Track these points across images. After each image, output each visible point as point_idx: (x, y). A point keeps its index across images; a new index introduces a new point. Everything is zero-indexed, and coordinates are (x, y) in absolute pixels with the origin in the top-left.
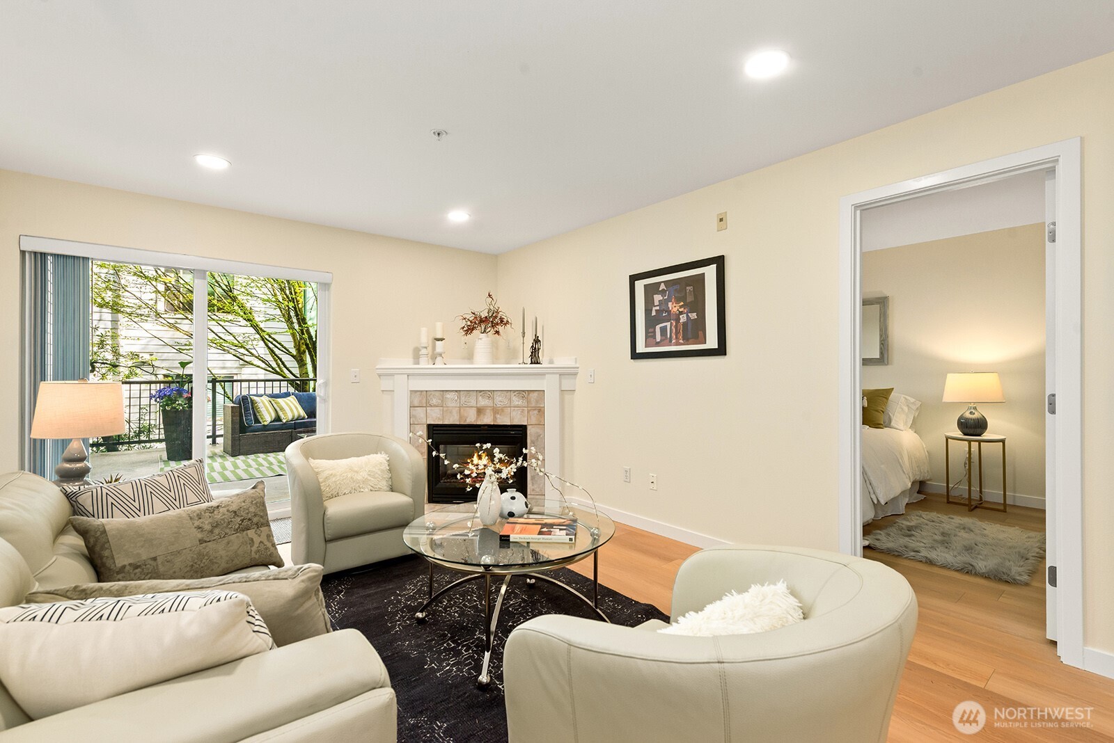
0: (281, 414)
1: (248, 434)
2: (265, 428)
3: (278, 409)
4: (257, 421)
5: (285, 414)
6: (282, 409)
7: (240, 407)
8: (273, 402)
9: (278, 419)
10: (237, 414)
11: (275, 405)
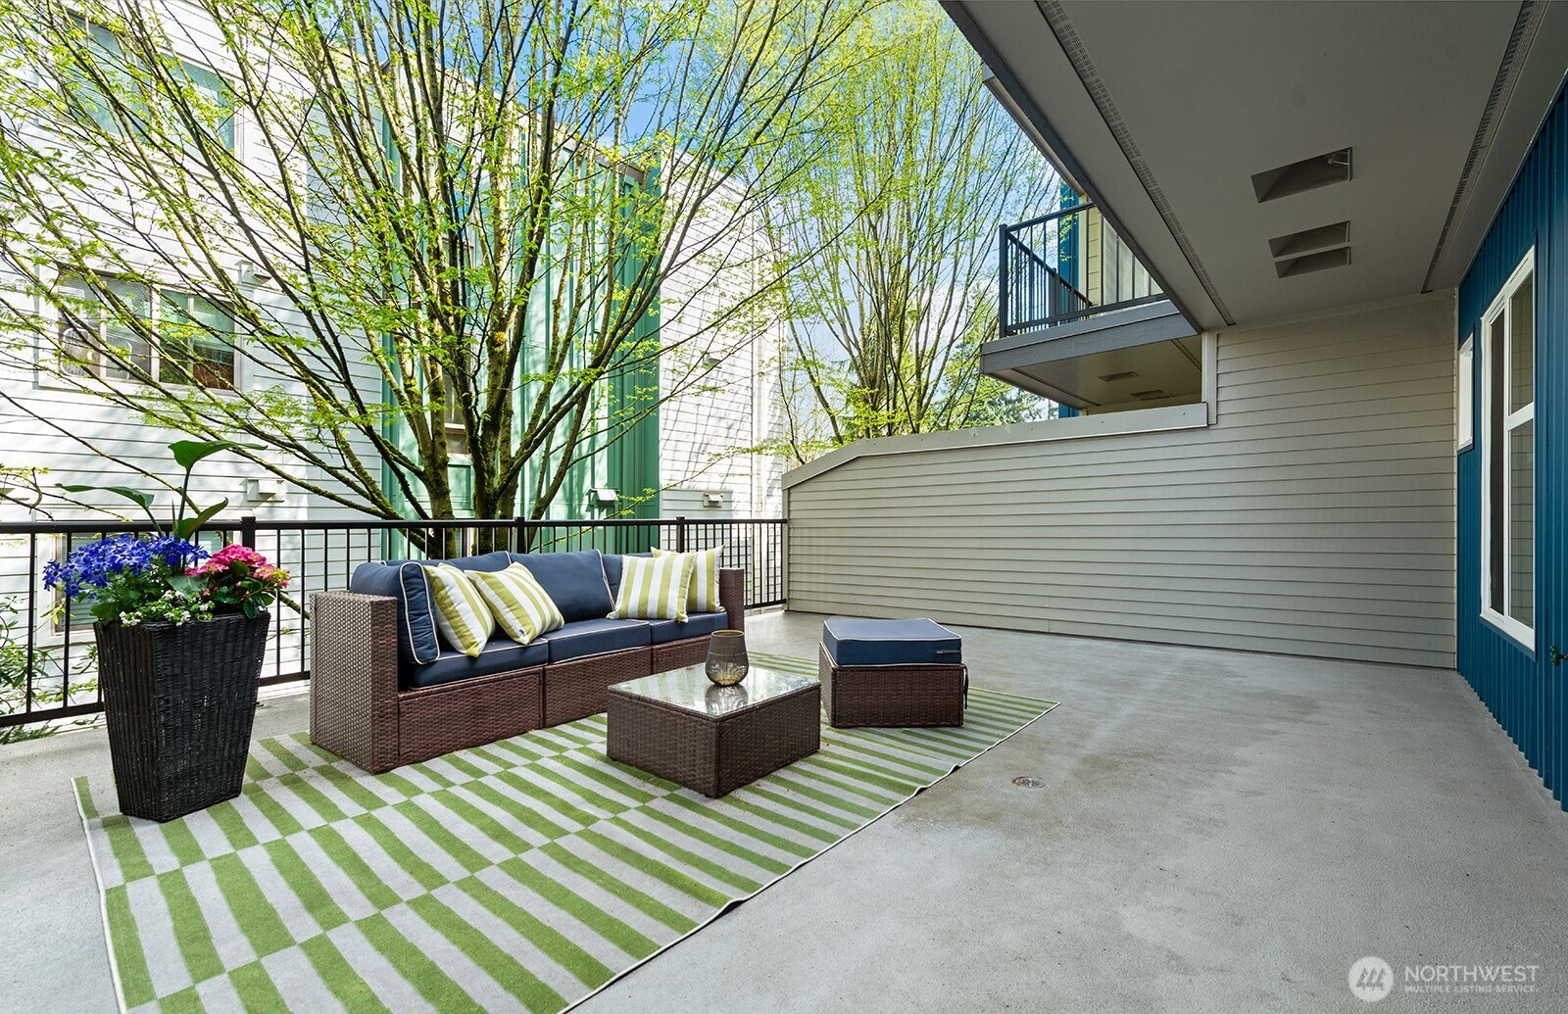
0: (509, 618)
1: (421, 691)
2: (473, 666)
3: (499, 604)
4: (447, 647)
5: (523, 617)
6: (511, 604)
7: (400, 604)
8: (481, 584)
9: (499, 633)
10: (392, 627)
11: (490, 594)
